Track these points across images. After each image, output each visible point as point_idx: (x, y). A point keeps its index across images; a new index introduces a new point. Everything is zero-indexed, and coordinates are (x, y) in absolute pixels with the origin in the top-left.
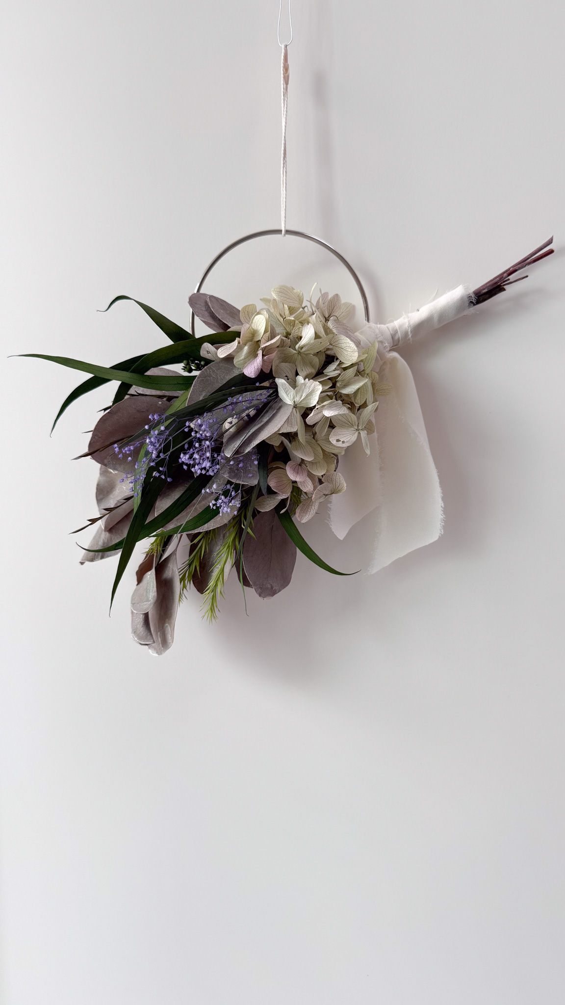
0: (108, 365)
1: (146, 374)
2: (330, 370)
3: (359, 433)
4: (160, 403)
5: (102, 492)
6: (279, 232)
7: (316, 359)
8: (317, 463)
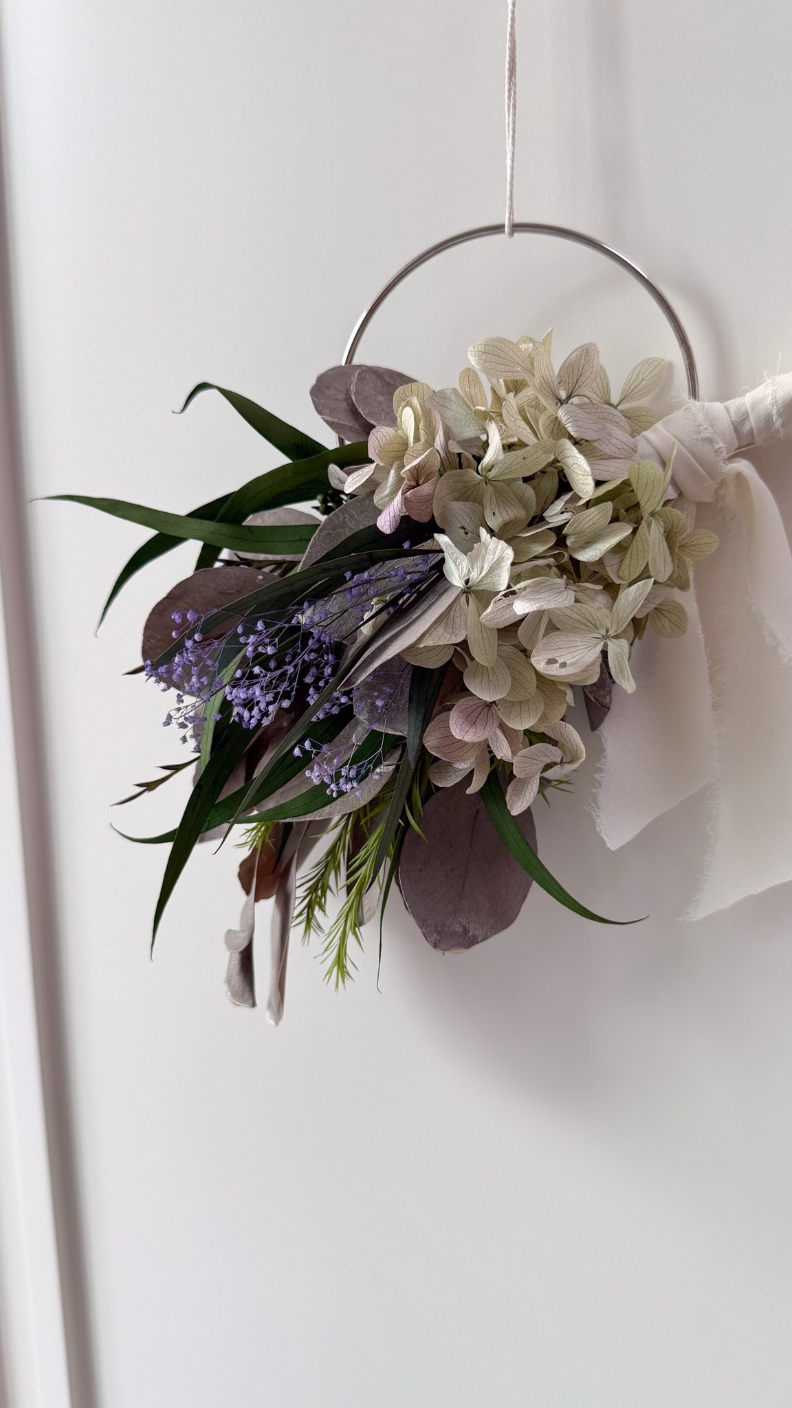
0: (183, 511)
2: (554, 513)
3: (606, 645)
4: (260, 577)
6: (498, 229)
7: (528, 491)
8: (521, 702)
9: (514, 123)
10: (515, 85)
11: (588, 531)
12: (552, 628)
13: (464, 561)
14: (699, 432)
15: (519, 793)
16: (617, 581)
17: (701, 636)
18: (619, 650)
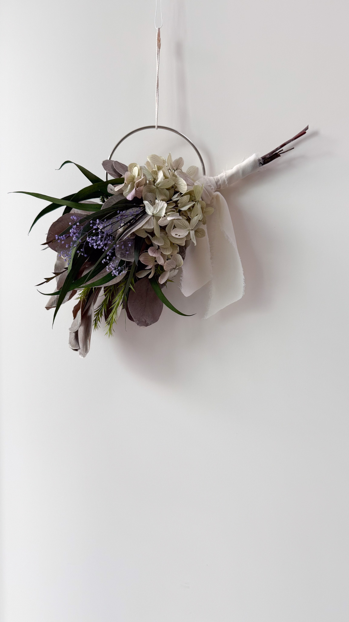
0: (61, 197)
1: (79, 202)
2: (175, 197)
3: (190, 232)
6: (154, 127)
7: (167, 192)
8: (166, 248)
9: (158, 99)
10: (158, 89)
11: (184, 202)
12: (175, 226)
13: (152, 208)
14: (207, 184)
15: (162, 278)
16: (190, 218)
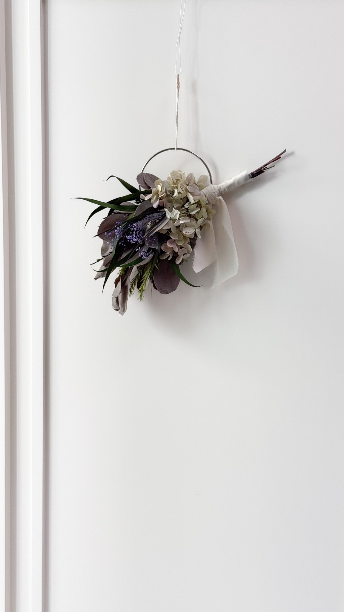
0: (106, 202)
1: (120, 205)
3: (196, 229)
4: (124, 216)
5: (104, 250)
6: (174, 149)
8: (180, 241)
10: (177, 122)
11: (192, 209)
12: (186, 226)
14: (212, 191)
15: (178, 260)
16: (198, 218)
17: (213, 230)
18: (198, 230)
